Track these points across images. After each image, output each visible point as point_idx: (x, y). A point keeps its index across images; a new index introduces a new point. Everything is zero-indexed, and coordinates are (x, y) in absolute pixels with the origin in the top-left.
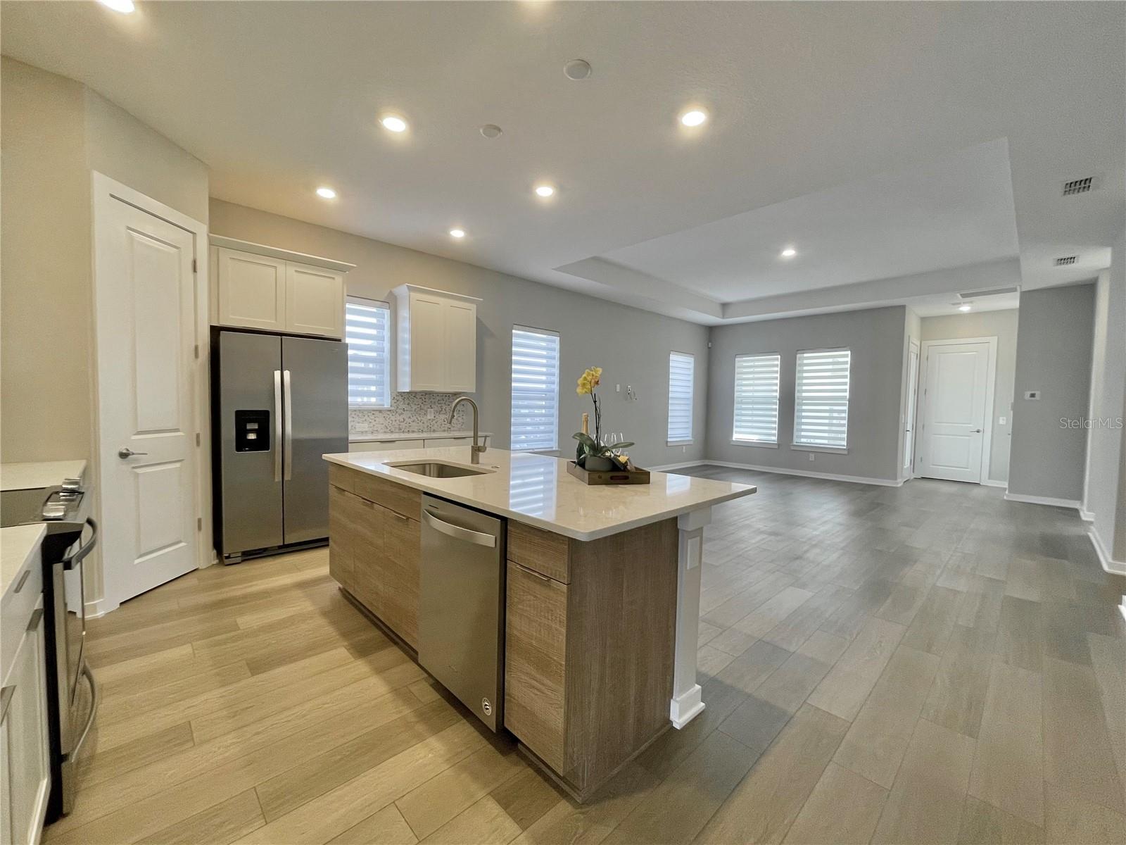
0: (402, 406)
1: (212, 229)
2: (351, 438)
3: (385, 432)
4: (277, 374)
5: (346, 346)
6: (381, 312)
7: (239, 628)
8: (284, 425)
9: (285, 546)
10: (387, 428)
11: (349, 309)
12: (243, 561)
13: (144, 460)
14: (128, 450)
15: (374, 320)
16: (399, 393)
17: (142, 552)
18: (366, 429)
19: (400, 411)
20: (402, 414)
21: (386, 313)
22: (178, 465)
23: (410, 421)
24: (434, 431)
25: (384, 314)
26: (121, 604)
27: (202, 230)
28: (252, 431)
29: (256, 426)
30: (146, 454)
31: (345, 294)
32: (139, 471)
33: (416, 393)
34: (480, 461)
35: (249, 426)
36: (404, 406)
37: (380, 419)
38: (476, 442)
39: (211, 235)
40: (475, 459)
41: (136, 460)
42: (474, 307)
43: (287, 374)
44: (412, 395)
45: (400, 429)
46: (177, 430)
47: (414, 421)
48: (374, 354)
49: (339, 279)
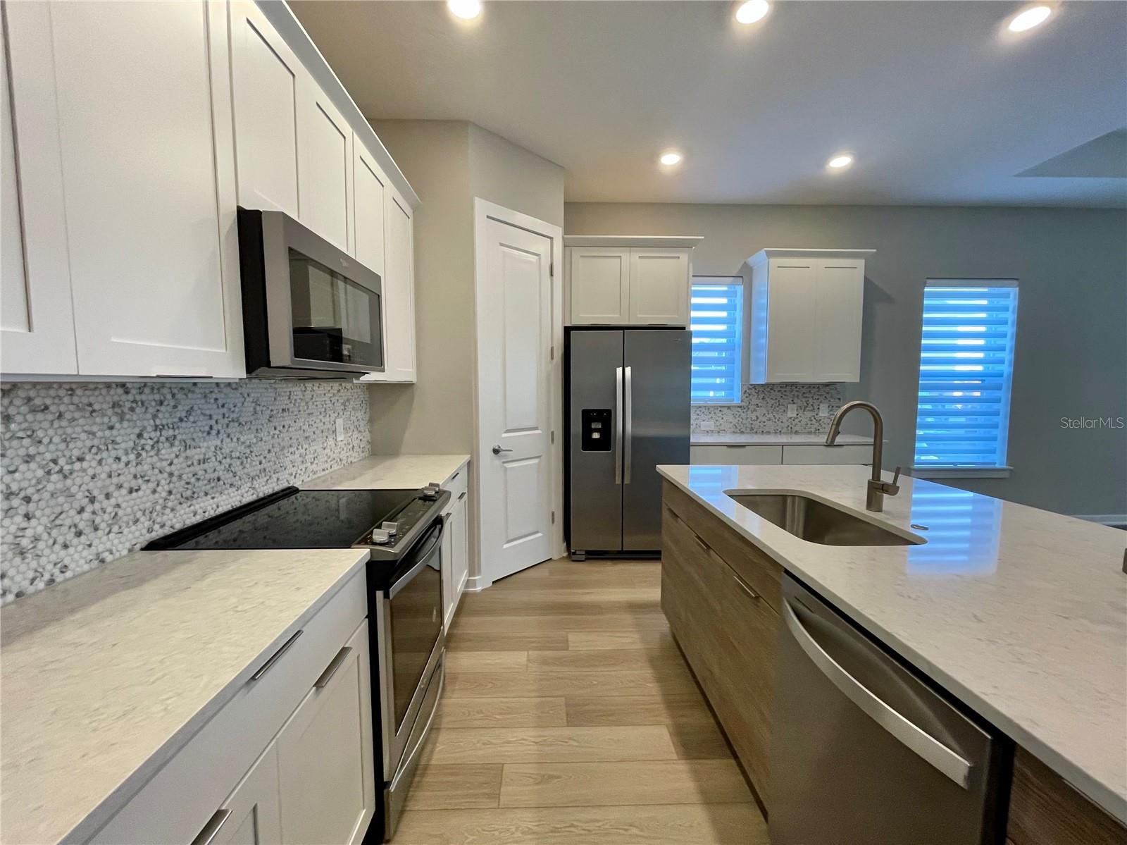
0: (754, 401)
1: (567, 231)
2: (692, 440)
3: (734, 432)
4: (619, 370)
5: (690, 334)
6: (733, 290)
7: (568, 647)
8: (625, 425)
9: (622, 552)
10: (736, 428)
11: (695, 291)
12: (587, 559)
13: (512, 455)
14: (499, 447)
15: (724, 301)
16: (752, 385)
17: (510, 538)
18: (713, 428)
19: (752, 407)
20: (755, 410)
21: (738, 290)
22: (536, 461)
23: (764, 419)
24: (796, 432)
25: (736, 292)
26: (493, 582)
27: (557, 232)
28: (596, 430)
29: (599, 426)
30: (511, 451)
31: (691, 274)
32: (509, 466)
33: (774, 385)
34: (885, 507)
35: (594, 426)
36: (758, 402)
37: (729, 416)
38: (876, 475)
39: (566, 236)
40: (873, 501)
41: (506, 455)
42: (861, 263)
43: (628, 370)
44: (769, 387)
45: (752, 429)
46: (536, 428)
47: (770, 420)
48: (724, 341)
49: (684, 257)
